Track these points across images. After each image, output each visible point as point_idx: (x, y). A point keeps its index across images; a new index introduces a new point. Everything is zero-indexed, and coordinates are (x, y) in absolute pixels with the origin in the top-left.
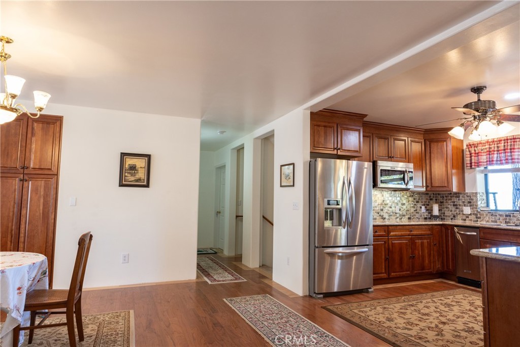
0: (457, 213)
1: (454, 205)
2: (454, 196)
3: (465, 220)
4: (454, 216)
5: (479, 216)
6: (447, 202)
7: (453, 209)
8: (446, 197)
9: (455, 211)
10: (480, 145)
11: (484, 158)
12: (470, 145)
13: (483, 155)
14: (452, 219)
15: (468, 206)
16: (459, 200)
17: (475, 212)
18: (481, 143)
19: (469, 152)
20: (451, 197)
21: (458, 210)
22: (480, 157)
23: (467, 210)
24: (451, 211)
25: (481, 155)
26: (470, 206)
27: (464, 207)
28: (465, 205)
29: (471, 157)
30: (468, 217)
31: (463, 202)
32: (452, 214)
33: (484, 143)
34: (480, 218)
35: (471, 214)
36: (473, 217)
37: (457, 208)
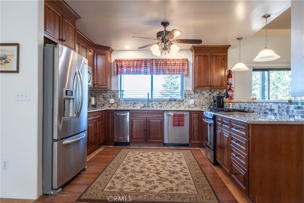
0: (105, 103)
1: (103, 98)
2: (103, 92)
3: (110, 107)
4: (103, 105)
5: (119, 104)
6: (99, 96)
7: (103, 100)
8: (98, 92)
9: (104, 101)
10: (123, 61)
11: (125, 70)
12: (117, 61)
13: (125, 68)
14: (101, 107)
15: (112, 98)
16: (107, 94)
17: (117, 102)
18: (124, 61)
19: (116, 64)
20: (102, 92)
21: (106, 101)
22: (123, 69)
23: (112, 101)
24: (102, 101)
25: (124, 68)
26: (114, 98)
27: (110, 99)
28: (110, 98)
29: (117, 68)
30: (112, 105)
31: (110, 96)
32: (102, 103)
33: (125, 61)
34: (119, 105)
35: (114, 103)
36: (115, 105)
37: (105, 100)
